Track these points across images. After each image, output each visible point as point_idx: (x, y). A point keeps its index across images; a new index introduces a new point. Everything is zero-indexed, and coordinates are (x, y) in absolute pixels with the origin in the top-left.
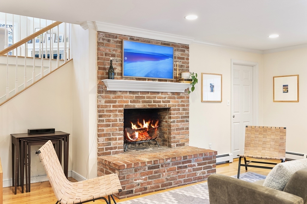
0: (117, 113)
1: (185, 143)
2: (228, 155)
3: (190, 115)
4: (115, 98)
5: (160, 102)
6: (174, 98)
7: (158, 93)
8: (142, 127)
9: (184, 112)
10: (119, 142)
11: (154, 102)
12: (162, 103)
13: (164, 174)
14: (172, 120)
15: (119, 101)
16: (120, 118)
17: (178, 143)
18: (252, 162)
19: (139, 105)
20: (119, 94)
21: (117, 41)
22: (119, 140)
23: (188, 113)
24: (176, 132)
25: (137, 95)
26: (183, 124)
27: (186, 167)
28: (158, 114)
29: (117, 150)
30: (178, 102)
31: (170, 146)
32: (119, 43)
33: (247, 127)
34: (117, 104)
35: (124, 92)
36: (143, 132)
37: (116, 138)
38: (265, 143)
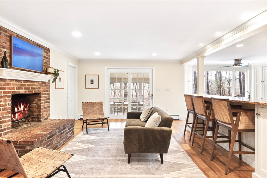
0: (7, 99)
1: (48, 117)
3: (50, 98)
4: (5, 85)
5: (34, 89)
6: (43, 86)
7: (34, 82)
8: (20, 110)
9: (48, 95)
10: (8, 123)
11: (32, 88)
12: (36, 90)
13: (55, 140)
14: (41, 102)
15: (8, 88)
16: (9, 103)
17: (45, 118)
19: (22, 92)
20: (8, 82)
21: (7, 35)
22: (8, 122)
23: (49, 97)
24: (43, 110)
25: (21, 83)
26: (47, 104)
27: (64, 132)
29: (6, 131)
30: (44, 88)
31: (40, 121)
32: (9, 37)
34: (7, 90)
35: (12, 80)
36: (20, 114)
37: (6, 120)
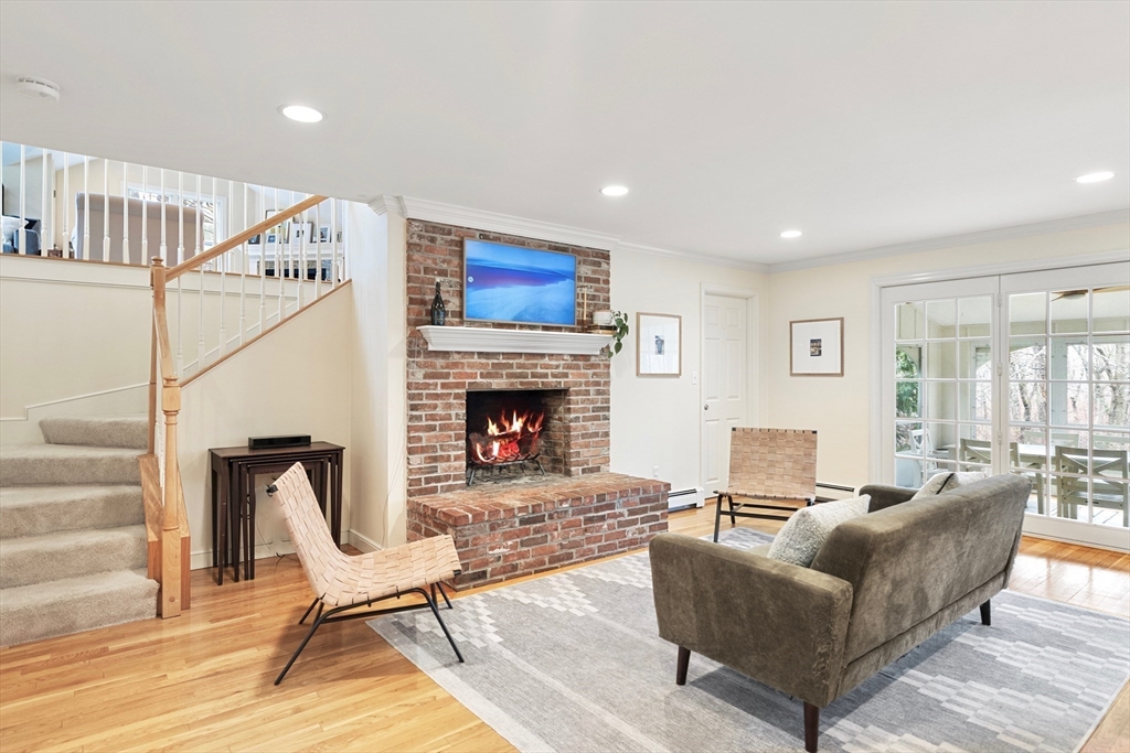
0: (452, 401)
1: (602, 466)
2: (694, 491)
3: (611, 405)
4: (447, 367)
5: (546, 376)
6: (578, 367)
7: (542, 356)
8: (508, 431)
9: (600, 397)
10: (457, 464)
11: (534, 375)
12: (550, 379)
13: (556, 533)
14: (572, 416)
15: (457, 373)
16: (458, 413)
17: (585, 466)
18: (746, 505)
19: (498, 384)
20: (456, 358)
21: (452, 241)
22: (455, 460)
23: (608, 401)
24: (581, 441)
25: (496, 361)
26: (598, 425)
27: (602, 518)
28: (543, 402)
29: (450, 482)
30: (585, 375)
31: (568, 473)
32: (456, 246)
33: (734, 429)
34: (451, 380)
35: (466, 353)
36: (510, 442)
37: (449, 456)
38: (772, 464)
